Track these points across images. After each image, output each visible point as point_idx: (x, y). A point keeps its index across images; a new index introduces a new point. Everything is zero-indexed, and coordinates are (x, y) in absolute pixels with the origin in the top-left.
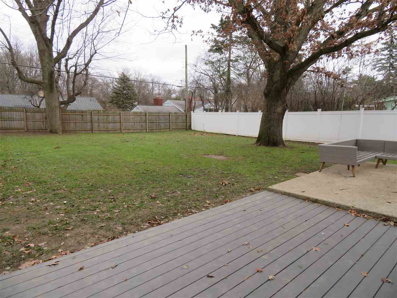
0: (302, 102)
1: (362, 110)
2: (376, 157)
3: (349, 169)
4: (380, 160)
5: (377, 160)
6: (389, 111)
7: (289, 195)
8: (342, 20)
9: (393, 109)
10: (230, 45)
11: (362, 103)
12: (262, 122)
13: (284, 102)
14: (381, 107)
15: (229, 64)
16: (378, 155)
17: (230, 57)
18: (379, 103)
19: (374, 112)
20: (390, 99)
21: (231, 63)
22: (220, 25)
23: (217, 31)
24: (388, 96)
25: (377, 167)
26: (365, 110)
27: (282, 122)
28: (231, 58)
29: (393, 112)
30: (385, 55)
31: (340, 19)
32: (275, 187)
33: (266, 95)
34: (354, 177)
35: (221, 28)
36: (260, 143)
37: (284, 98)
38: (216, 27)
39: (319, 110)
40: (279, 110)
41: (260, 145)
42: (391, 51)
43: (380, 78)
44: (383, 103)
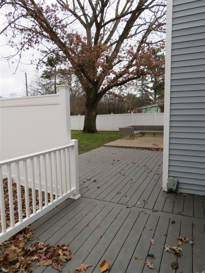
0: (102, 109)
1: (132, 113)
2: (140, 132)
3: (131, 138)
4: (142, 133)
5: (141, 133)
6: (143, 113)
7: (112, 146)
8: (120, 68)
9: (145, 112)
10: (55, 74)
11: (132, 109)
12: (85, 120)
13: (96, 109)
14: (140, 111)
15: (55, 86)
16: (141, 131)
17: (55, 81)
18: (139, 110)
19: (137, 114)
20: (144, 108)
21: (57, 85)
22: (47, 61)
23: (46, 65)
24: (143, 106)
25: (141, 136)
26: (133, 113)
27: (96, 120)
28: (56, 83)
29: (145, 114)
30: (140, 84)
31: (119, 68)
32: (106, 144)
33: (87, 106)
34: (133, 140)
35: (48, 63)
36: (85, 132)
37: (96, 107)
38: (45, 63)
39: (112, 114)
40: (94, 113)
41: (85, 133)
42: (143, 81)
43: (138, 96)
44: (141, 109)
